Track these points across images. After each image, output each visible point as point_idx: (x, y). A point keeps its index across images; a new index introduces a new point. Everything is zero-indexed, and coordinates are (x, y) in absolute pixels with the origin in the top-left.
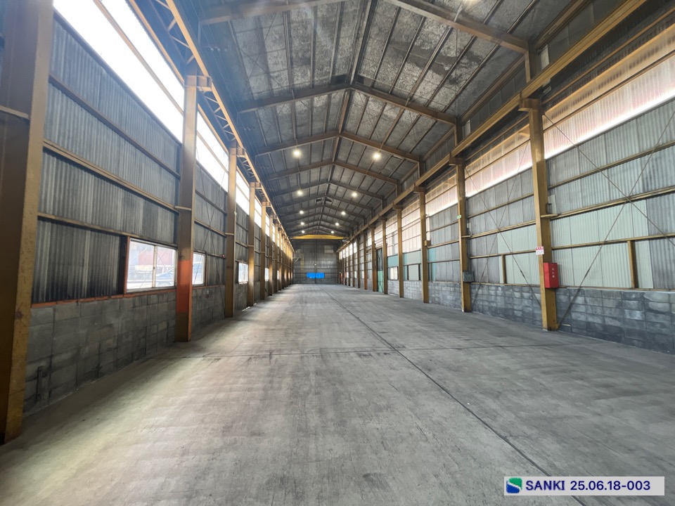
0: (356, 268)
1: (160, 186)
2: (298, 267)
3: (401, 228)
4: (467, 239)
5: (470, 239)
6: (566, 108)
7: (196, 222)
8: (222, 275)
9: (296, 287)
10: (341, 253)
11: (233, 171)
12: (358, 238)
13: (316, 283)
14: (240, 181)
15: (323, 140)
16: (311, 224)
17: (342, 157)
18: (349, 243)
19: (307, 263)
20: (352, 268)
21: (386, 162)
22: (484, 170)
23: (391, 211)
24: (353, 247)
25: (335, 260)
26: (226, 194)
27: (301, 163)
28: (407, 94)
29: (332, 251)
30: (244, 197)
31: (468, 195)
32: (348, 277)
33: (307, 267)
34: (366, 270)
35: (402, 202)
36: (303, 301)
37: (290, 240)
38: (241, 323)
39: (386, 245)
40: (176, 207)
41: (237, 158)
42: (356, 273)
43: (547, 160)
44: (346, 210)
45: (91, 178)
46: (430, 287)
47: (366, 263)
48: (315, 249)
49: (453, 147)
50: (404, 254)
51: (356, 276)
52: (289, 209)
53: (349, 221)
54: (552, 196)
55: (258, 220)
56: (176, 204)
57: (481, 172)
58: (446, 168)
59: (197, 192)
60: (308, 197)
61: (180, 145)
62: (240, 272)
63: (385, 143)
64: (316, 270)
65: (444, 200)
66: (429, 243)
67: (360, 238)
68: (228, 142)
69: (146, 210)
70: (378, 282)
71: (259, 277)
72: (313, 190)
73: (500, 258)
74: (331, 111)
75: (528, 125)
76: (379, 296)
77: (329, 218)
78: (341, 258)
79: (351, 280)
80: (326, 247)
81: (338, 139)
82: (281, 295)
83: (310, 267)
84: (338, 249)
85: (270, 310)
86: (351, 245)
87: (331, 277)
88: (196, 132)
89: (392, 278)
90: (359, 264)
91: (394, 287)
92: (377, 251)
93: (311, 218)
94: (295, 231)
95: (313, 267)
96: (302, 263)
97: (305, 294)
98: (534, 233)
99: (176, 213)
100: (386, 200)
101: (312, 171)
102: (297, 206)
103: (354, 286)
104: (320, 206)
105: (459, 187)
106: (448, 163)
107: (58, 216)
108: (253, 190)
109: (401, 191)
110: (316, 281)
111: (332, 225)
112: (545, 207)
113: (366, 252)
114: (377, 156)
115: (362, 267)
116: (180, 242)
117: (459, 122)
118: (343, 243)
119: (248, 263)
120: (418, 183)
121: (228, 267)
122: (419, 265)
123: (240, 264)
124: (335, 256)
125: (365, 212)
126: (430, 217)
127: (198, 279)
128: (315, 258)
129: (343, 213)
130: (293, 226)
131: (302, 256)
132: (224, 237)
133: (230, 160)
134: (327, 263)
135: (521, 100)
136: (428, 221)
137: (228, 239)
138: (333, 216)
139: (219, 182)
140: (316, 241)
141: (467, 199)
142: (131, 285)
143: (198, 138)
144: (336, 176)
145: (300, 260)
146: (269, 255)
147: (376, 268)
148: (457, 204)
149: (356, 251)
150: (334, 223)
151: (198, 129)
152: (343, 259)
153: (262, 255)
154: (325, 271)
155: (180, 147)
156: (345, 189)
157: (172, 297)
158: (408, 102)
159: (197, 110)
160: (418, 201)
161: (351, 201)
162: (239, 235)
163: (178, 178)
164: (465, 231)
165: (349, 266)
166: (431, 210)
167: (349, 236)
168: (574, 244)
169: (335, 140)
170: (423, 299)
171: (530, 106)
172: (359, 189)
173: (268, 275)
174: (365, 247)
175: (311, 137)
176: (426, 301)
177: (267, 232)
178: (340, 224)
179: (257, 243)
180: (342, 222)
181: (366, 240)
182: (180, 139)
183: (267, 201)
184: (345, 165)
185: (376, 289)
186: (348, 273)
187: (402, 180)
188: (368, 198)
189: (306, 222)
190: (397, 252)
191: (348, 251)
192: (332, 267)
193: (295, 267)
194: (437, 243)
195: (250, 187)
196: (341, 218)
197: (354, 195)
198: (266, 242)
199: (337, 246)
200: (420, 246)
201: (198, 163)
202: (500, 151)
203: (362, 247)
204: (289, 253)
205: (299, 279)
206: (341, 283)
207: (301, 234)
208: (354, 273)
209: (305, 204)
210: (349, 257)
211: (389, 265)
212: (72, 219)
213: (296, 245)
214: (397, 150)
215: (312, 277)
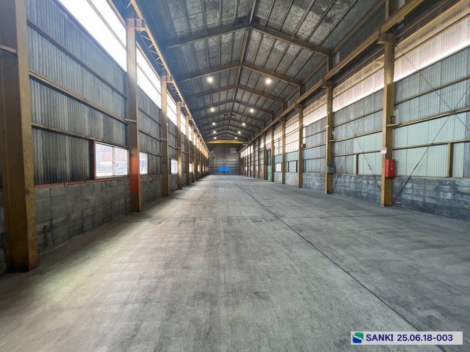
0: (253, 164)
1: (114, 105)
2: (212, 163)
3: (285, 135)
4: (332, 142)
5: (334, 142)
6: (414, 41)
7: (140, 131)
8: (160, 168)
9: (210, 177)
10: (242, 154)
11: (164, 93)
12: (254, 143)
13: (224, 174)
14: (170, 100)
15: (229, 69)
16: (220, 132)
17: (243, 82)
18: (248, 146)
19: (218, 160)
20: (249, 164)
21: (275, 85)
22: (347, 91)
23: (278, 122)
24: (251, 149)
25: (238, 158)
26: (160, 110)
27: (213, 87)
28: (292, 31)
29: (236, 152)
30: (173, 112)
31: (334, 110)
32: (246, 170)
33: (218, 163)
34: (259, 165)
35: (286, 116)
36: (215, 186)
37: (206, 144)
38: (174, 200)
39: (273, 147)
40: (126, 119)
41: (167, 83)
42: (252, 167)
43: (396, 83)
44: (245, 122)
45: (65, 98)
46: (303, 177)
47: (259, 160)
48: (224, 149)
49: (325, 73)
50: (286, 153)
51: (252, 170)
52: (205, 121)
53: (248, 130)
54: (396, 110)
55: (183, 130)
56: (126, 118)
57: (345, 93)
58: (320, 89)
59: (139, 109)
60: (219, 113)
61: (125, 73)
62: (172, 166)
63: (275, 71)
64: (224, 165)
65: (317, 114)
66: (305, 146)
67: (255, 142)
68: (160, 71)
69: (105, 123)
70: (267, 173)
71: (185, 169)
72: (222, 107)
73: (355, 156)
74: (235, 46)
75: (384, 55)
76: (268, 183)
77: (234, 128)
78: (242, 157)
79: (249, 172)
80: (231, 149)
81: (240, 68)
82: (200, 182)
83: (220, 163)
84: (239, 150)
85: (193, 192)
86: (249, 148)
87: (235, 170)
88: (136, 63)
89: (277, 170)
90: (254, 161)
91: (279, 177)
92: (267, 151)
93: (221, 128)
94: (209, 137)
95: (222, 163)
96: (215, 160)
97: (217, 181)
98: (381, 138)
99: (126, 124)
100: (275, 114)
101: (221, 93)
102: (210, 119)
103: (251, 176)
104: (227, 119)
105: (328, 104)
106: (321, 86)
107: (45, 125)
108: (179, 107)
109: (285, 108)
110: (224, 173)
111: (236, 133)
112: (391, 119)
113: (259, 152)
114: (268, 81)
115: (257, 163)
116: (130, 145)
117: (331, 54)
118: (243, 146)
119: (177, 160)
120: (298, 101)
121: (164, 163)
122: (297, 161)
123: (172, 161)
124: (238, 155)
125: (259, 124)
126: (306, 127)
127: (143, 171)
128: (224, 156)
129: (244, 124)
130: (208, 134)
131: (214, 155)
132: (160, 141)
133: (161, 84)
134: (232, 160)
135: (380, 35)
136: (304, 130)
137: (163, 143)
138: (237, 127)
139: (155, 101)
140: (224, 144)
141: (334, 113)
142: (99, 174)
143: (138, 68)
144: (239, 97)
145: (213, 158)
146: (191, 154)
147: (266, 164)
148: (326, 117)
149: (252, 152)
150: (237, 132)
151: (138, 61)
152: (243, 157)
153: (187, 154)
154: (231, 166)
155: (125, 75)
156: (245, 106)
157: (127, 182)
158: (292, 38)
159: (136, 46)
160: (298, 115)
161: (249, 116)
162: (171, 140)
163: (125, 98)
164: (331, 136)
165: (248, 163)
166: (307, 122)
167: (248, 141)
168: (409, 145)
169: (238, 69)
170: (298, 185)
171: (386, 39)
172: (255, 107)
173: (191, 169)
174: (259, 149)
175: (221, 67)
176: (301, 186)
177: (190, 138)
178: (241, 133)
179: (183, 146)
180: (243, 131)
181: (259, 144)
182: (126, 70)
183: (189, 115)
184: (245, 88)
185: (266, 178)
186: (246, 167)
187: (287, 99)
188: (261, 113)
189: (217, 131)
190: (281, 152)
191: (247, 152)
192: (235, 163)
193: (210, 163)
194: (310, 146)
195: (177, 105)
196: (242, 128)
197: (252, 111)
198: (189, 145)
199: (239, 148)
200: (298, 148)
201: (139, 87)
202: (361, 76)
203: (257, 149)
204: (206, 153)
205: (213, 171)
206: (242, 174)
207: (213, 140)
208: (251, 168)
209: (216, 118)
210: (248, 156)
211: (276, 162)
212: (54, 128)
213: (210, 147)
214: (283, 76)
215: (221, 170)
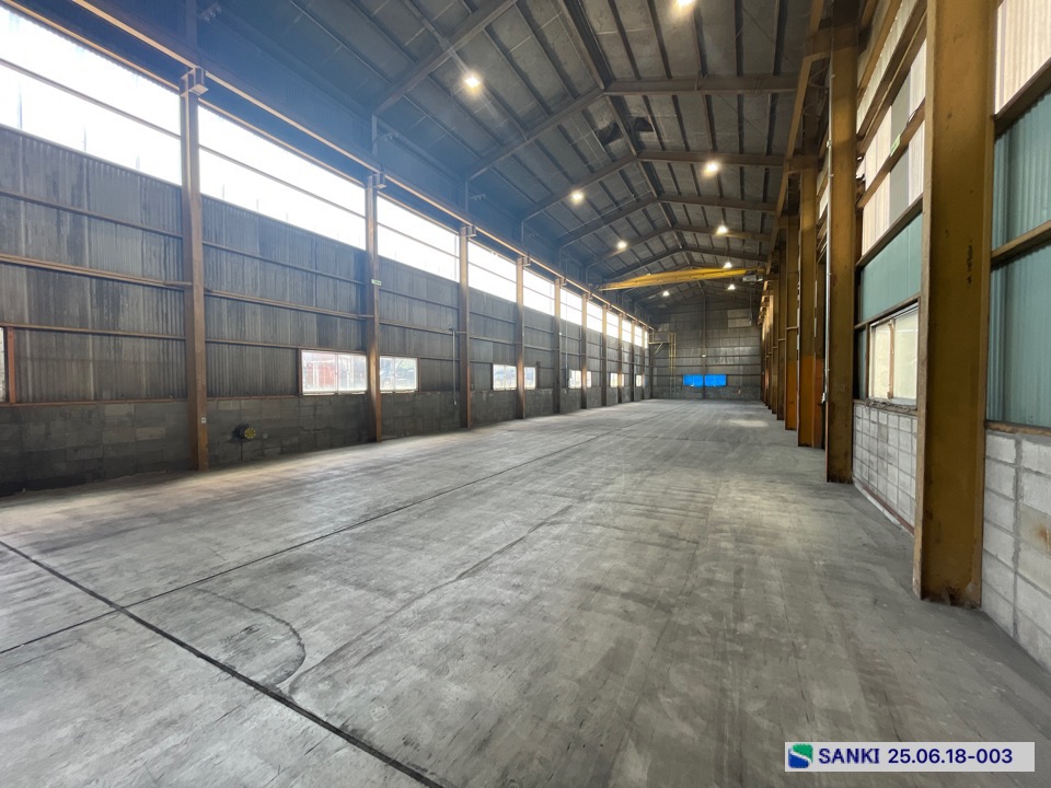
2: (664, 362)
13: (704, 399)
19: (684, 352)
25: (756, 341)
29: (750, 322)
33: (685, 362)
64: (705, 370)
80: (729, 312)
83: (691, 361)
87: (745, 385)
95: (698, 361)
96: (672, 354)
110: (705, 394)
124: (754, 332)
128: (704, 340)
131: (673, 336)
134: (734, 351)
140: (706, 300)
145: (666, 346)
154: (729, 370)
192: (746, 360)
193: (657, 362)
205: (665, 389)
215: (695, 382)
